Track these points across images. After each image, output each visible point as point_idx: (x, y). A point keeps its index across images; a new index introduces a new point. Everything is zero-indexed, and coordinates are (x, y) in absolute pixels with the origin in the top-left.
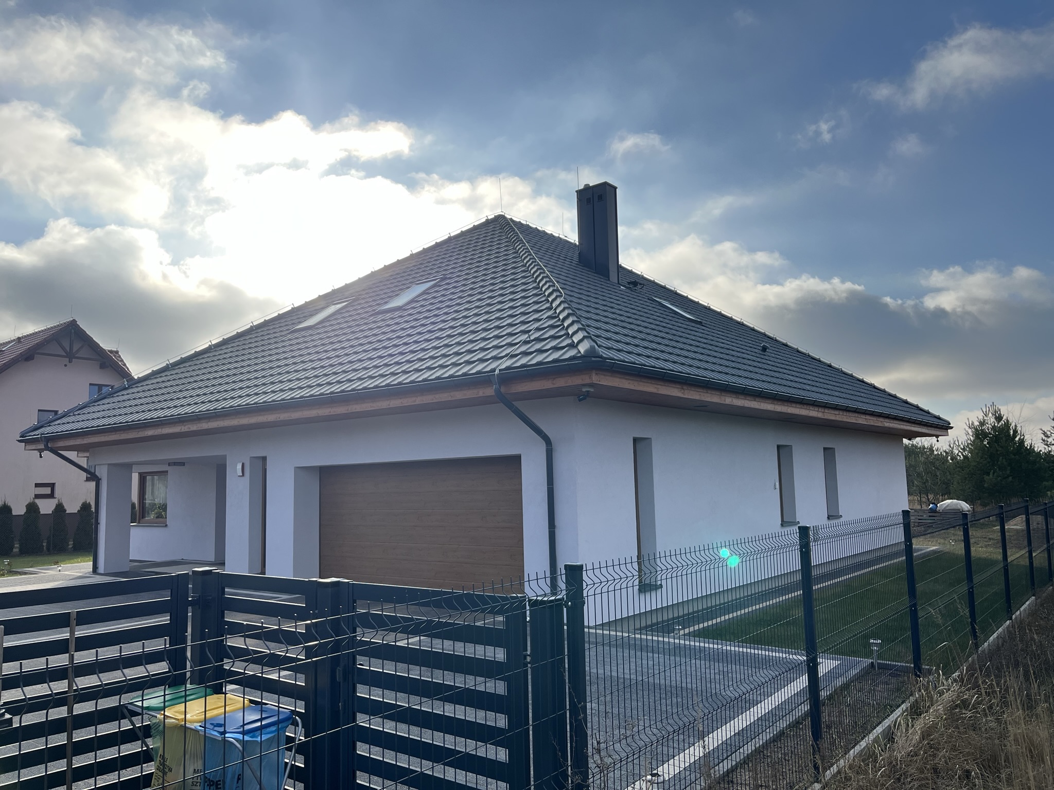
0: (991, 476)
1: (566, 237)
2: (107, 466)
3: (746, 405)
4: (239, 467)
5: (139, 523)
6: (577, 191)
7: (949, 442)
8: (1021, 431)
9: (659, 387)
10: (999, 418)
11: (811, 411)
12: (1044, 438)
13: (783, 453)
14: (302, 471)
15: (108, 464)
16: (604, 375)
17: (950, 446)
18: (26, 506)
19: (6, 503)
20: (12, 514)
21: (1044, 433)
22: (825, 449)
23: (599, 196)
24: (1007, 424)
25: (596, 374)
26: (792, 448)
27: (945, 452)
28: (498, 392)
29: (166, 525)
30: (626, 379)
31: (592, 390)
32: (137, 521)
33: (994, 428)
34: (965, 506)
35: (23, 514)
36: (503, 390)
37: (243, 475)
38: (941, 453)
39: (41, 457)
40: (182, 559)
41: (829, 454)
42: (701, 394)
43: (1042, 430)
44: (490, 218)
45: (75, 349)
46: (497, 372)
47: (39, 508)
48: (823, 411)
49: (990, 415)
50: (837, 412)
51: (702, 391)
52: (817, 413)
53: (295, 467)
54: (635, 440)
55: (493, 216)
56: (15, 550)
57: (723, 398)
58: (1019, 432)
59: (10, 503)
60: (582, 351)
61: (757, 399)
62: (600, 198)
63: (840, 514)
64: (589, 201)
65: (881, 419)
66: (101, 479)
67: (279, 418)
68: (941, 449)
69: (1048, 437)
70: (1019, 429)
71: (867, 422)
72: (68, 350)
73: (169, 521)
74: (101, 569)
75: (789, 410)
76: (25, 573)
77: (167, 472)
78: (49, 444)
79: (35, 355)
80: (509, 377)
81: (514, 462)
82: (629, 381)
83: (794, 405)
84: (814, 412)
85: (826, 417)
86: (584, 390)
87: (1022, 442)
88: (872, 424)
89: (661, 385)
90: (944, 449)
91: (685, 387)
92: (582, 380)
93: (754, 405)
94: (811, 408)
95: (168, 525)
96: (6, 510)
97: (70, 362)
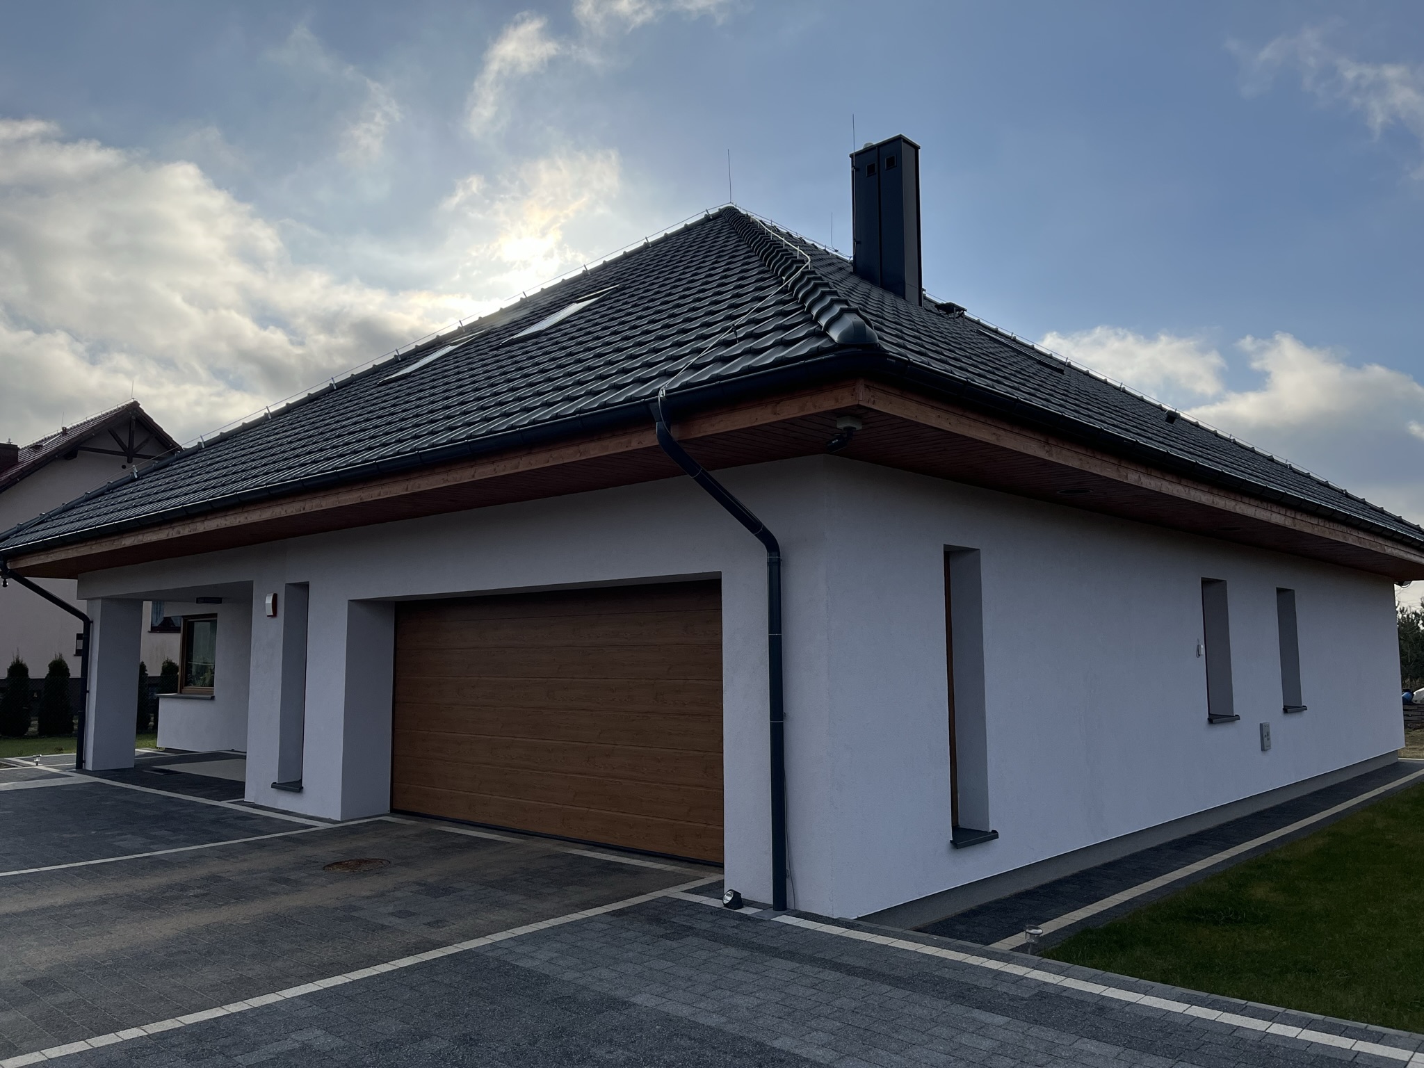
1: (836, 251)
2: (100, 601)
3: (1164, 490)
4: (269, 601)
5: (181, 693)
6: (851, 156)
9: (1001, 432)
11: (1274, 515)
13: (1212, 590)
14: (363, 608)
15: (102, 598)
16: (885, 392)
18: (50, 665)
19: (20, 659)
20: (28, 676)
22: (1279, 591)
23: (887, 160)
25: (867, 387)
26: (1226, 584)
28: (665, 437)
29: (213, 698)
30: (933, 407)
31: (859, 427)
32: (179, 691)
35: (44, 676)
36: (675, 433)
37: (275, 614)
40: (233, 750)
41: (1285, 598)
42: (1083, 457)
44: (712, 212)
45: (136, 444)
46: (661, 394)
48: (1293, 516)
50: (1315, 521)
51: (1084, 452)
52: (1283, 518)
53: (350, 601)
54: (950, 554)
55: (718, 210)
57: (1123, 472)
59: (26, 661)
60: (837, 337)
61: (1184, 482)
62: (891, 163)
63: (1303, 705)
65: (1380, 541)
66: (92, 622)
71: (1360, 543)
72: (127, 443)
73: (217, 690)
74: (89, 766)
75: (1237, 507)
77: (215, 615)
79: (79, 451)
80: (686, 402)
81: (707, 589)
82: (941, 413)
83: (1246, 500)
84: (1279, 516)
85: (1297, 528)
86: (841, 425)
88: (1368, 547)
89: (1005, 430)
91: (1052, 441)
92: (837, 401)
93: (1178, 491)
94: (1274, 509)
95: (216, 698)
96: (18, 670)
97: (129, 461)
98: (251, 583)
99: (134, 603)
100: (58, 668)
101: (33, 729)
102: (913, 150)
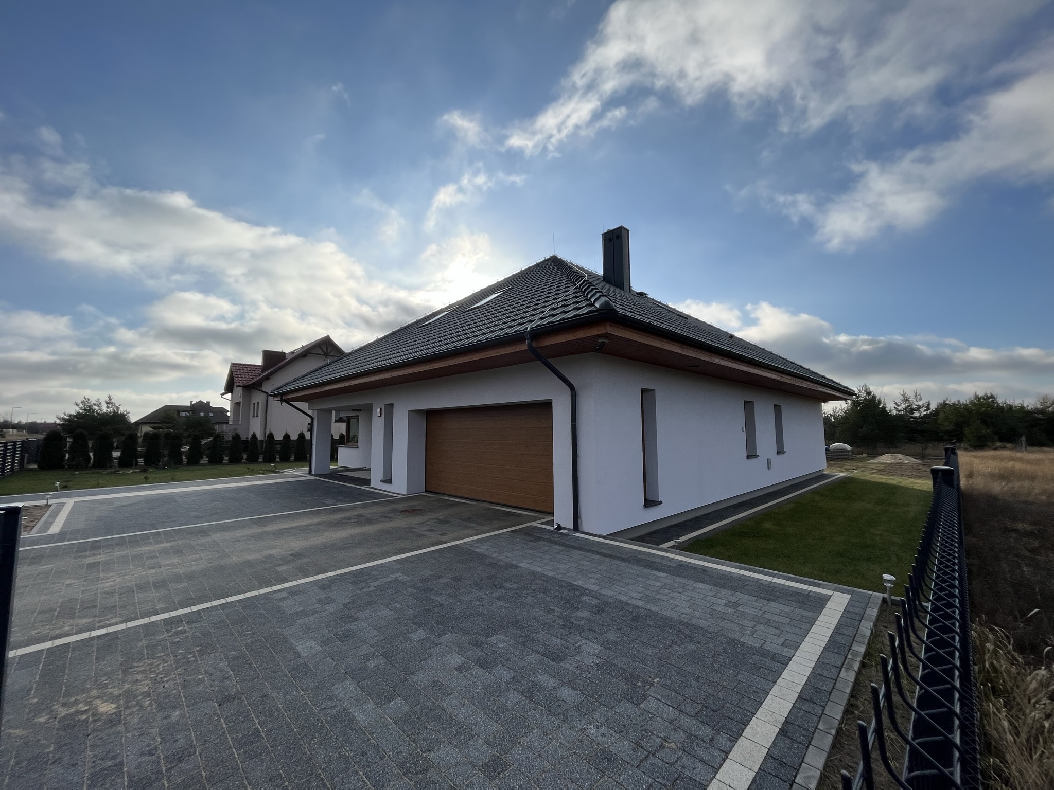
0: (864, 429)
1: (595, 271)
4: (379, 410)
6: (602, 234)
7: (833, 408)
8: (884, 402)
9: (663, 343)
10: (869, 393)
12: (896, 406)
13: (748, 405)
14: (413, 413)
15: (317, 410)
17: (833, 411)
18: (299, 435)
21: (896, 404)
22: (775, 405)
23: (617, 236)
24: (874, 397)
25: (610, 325)
26: (754, 403)
27: (831, 415)
28: (530, 346)
29: (358, 447)
31: (606, 341)
33: (865, 399)
34: (848, 447)
35: (296, 439)
36: (534, 344)
37: (381, 416)
41: (777, 408)
42: (697, 353)
43: (894, 401)
44: (547, 258)
45: (328, 352)
46: (529, 329)
49: (863, 391)
51: (697, 351)
53: (409, 411)
54: (643, 391)
55: (549, 257)
57: (713, 358)
58: (883, 402)
60: (598, 307)
61: (737, 362)
62: (618, 237)
64: (610, 239)
66: (313, 419)
69: (898, 406)
70: (882, 400)
72: (325, 351)
73: (359, 444)
74: (313, 472)
75: (758, 372)
76: (280, 472)
77: (358, 416)
79: (308, 354)
80: (538, 334)
81: (547, 406)
82: (639, 336)
86: (600, 341)
87: (884, 408)
90: (829, 413)
91: (684, 346)
92: (598, 331)
93: (735, 366)
96: (287, 436)
97: (326, 358)
98: (372, 404)
99: (329, 411)
100: (301, 436)
101: (292, 459)
102: (627, 232)
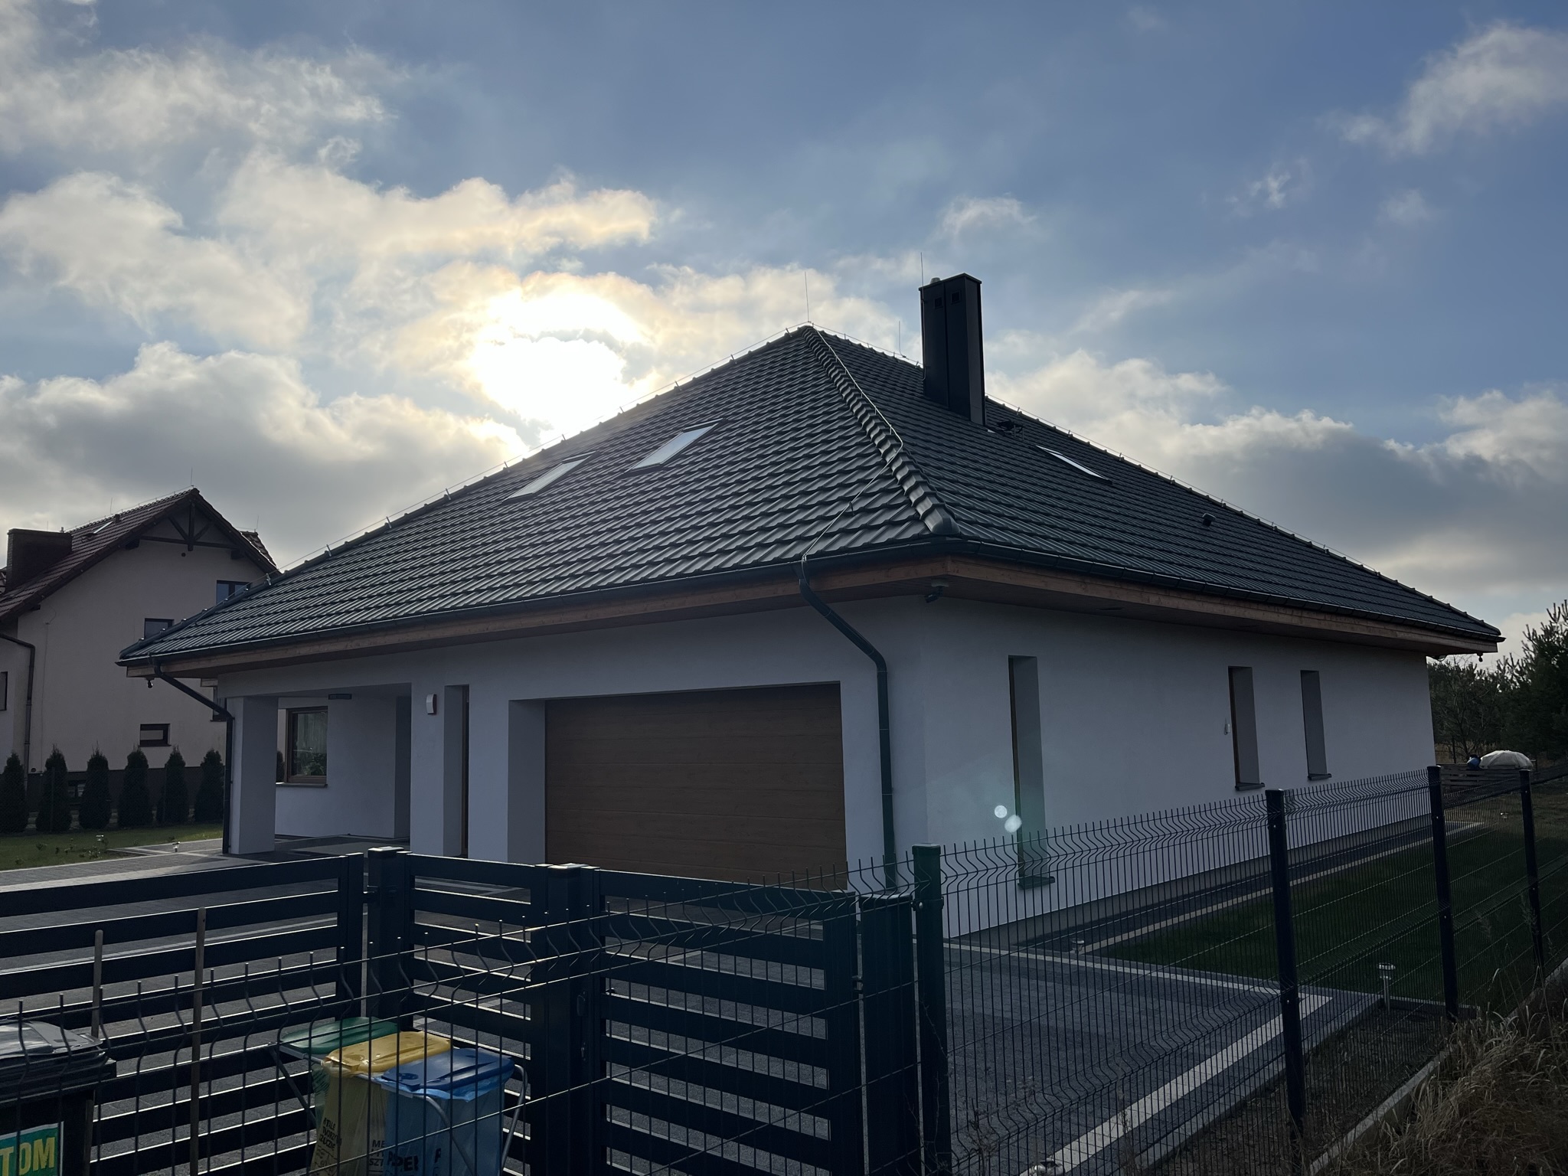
1: (904, 357)
2: (242, 700)
3: (1181, 607)
4: (430, 700)
5: (288, 781)
6: (920, 289)
7: (1499, 661)
9: (1048, 580)
13: (1239, 682)
14: (521, 707)
15: (246, 697)
16: (965, 563)
17: (1499, 667)
18: (128, 757)
19: (100, 752)
20: (107, 768)
22: (1303, 673)
23: (953, 295)
25: (953, 561)
26: (1252, 671)
27: (1492, 676)
28: (805, 589)
29: (326, 786)
30: (997, 568)
31: (946, 585)
32: (285, 780)
33: (1566, 638)
34: (1523, 760)
35: (123, 768)
36: (813, 586)
37: (435, 713)
38: (1486, 678)
39: (150, 686)
40: (349, 835)
41: (1310, 682)
42: (1112, 590)
44: (791, 331)
45: (196, 532)
46: (804, 559)
47: (146, 761)
48: (1300, 614)
49: (1561, 619)
50: (1322, 617)
51: (1114, 585)
52: (1290, 617)
53: (510, 701)
54: (1012, 661)
55: (796, 329)
56: (112, 821)
57: (1146, 596)
59: (106, 753)
60: (931, 527)
61: (1197, 597)
62: (957, 300)
63: (1328, 773)
64: (938, 302)
65: (1391, 627)
66: (234, 719)
67: (487, 629)
68: (1486, 673)
71: (1370, 632)
72: (187, 533)
73: (330, 778)
74: (235, 848)
75: (1245, 613)
76: (127, 855)
77: (326, 707)
78: (161, 667)
79: (141, 540)
80: (823, 565)
81: (832, 690)
82: (1003, 572)
83: (1254, 606)
84: (1285, 616)
85: (1304, 624)
86: (934, 585)
88: (1378, 634)
89: (1051, 577)
90: (1491, 672)
91: (1088, 581)
92: (932, 570)
93: (1192, 606)
94: (1281, 610)
95: (329, 785)
96: (98, 762)
97: (190, 549)
98: (409, 686)
102: (976, 284)
